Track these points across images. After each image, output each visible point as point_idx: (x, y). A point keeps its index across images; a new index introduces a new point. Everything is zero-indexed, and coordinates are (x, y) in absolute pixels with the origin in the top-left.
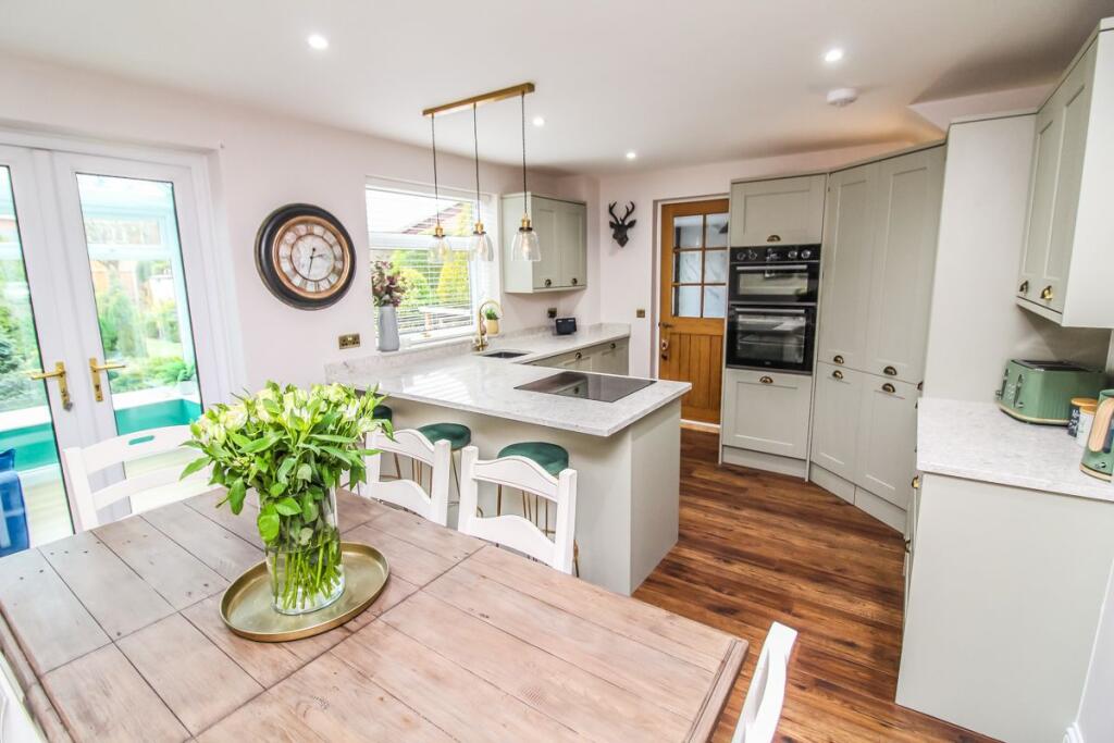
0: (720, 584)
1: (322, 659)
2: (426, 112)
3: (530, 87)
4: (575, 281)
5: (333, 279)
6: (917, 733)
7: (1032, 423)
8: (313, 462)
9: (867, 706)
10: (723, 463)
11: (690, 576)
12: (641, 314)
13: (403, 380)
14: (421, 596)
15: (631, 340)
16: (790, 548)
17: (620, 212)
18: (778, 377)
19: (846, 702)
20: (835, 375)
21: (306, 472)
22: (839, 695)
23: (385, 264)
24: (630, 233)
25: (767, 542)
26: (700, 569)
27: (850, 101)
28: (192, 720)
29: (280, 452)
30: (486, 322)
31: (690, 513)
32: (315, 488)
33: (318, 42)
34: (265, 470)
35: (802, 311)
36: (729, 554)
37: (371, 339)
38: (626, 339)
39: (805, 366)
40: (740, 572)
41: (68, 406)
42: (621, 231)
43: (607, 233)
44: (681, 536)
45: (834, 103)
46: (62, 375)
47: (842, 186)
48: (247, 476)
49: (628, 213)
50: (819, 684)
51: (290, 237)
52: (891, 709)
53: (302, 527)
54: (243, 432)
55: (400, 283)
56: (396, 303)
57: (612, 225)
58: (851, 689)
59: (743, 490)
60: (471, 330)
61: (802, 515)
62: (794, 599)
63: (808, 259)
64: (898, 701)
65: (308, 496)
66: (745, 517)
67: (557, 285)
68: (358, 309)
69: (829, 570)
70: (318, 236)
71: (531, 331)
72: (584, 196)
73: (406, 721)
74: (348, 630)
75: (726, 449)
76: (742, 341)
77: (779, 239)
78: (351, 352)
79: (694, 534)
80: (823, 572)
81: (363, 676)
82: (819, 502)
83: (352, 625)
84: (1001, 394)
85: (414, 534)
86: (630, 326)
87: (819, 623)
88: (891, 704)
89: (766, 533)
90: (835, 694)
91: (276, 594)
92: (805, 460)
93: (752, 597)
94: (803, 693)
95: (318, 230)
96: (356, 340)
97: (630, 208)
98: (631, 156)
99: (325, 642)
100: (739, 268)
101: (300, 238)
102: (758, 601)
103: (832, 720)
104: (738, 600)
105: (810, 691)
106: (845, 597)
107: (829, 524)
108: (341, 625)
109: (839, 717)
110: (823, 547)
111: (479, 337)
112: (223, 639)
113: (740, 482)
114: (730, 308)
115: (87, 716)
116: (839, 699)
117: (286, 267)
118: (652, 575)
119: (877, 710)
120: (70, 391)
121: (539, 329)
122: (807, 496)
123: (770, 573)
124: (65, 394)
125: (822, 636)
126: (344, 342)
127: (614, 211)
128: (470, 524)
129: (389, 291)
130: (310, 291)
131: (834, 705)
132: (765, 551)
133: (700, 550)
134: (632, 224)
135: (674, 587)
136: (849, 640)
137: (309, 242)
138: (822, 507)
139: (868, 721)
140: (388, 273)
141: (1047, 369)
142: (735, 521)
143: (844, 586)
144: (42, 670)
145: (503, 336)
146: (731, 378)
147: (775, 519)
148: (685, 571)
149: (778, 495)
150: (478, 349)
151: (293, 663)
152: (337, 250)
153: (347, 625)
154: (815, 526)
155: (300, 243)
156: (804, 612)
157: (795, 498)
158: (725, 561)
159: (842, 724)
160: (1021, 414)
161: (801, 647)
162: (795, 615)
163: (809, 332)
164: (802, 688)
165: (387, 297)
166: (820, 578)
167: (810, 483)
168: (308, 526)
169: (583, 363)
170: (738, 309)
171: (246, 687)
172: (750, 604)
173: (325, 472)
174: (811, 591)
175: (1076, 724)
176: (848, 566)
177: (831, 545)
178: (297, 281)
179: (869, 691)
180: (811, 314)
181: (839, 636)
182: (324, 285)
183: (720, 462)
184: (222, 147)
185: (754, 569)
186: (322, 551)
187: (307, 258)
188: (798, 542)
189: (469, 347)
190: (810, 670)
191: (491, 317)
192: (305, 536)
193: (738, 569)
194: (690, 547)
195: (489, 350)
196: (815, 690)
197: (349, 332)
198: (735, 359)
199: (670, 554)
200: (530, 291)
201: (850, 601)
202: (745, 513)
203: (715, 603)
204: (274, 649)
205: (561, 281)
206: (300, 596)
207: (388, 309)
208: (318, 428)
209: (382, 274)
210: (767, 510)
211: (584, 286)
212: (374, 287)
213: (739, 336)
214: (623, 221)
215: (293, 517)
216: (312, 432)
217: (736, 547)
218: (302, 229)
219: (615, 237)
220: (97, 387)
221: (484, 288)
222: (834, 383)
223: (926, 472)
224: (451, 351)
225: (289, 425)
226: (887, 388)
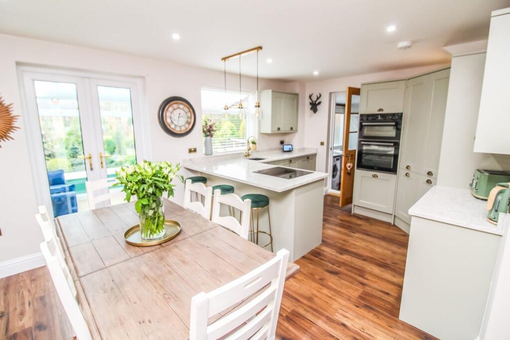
0: (334, 262)
1: (151, 253)
2: (223, 59)
3: (260, 48)
4: (292, 128)
5: (187, 126)
6: (404, 332)
7: (482, 199)
8: (154, 187)
9: (386, 318)
10: (354, 213)
11: (322, 258)
12: (322, 144)
13: (214, 168)
14: (190, 239)
15: (317, 156)
16: (372, 251)
17: (314, 98)
18: (380, 175)
19: (375, 315)
20: (406, 175)
21: (151, 190)
22: (373, 312)
23: (208, 120)
24: (318, 107)
25: (363, 248)
26: (328, 255)
27: (409, 47)
28: (107, 264)
29: (143, 182)
30: (251, 145)
31: (330, 232)
32: (153, 196)
33: (176, 37)
34: (137, 188)
35: (392, 144)
36: (343, 251)
37: (201, 150)
38: (315, 155)
39: (393, 170)
40: (345, 258)
41: (92, 169)
42: (314, 106)
43: (308, 107)
44: (323, 241)
45: (401, 48)
46: (90, 158)
47: (413, 86)
48: (131, 190)
49: (318, 98)
50: (366, 307)
51: (171, 109)
52: (396, 321)
53: (149, 210)
54: (132, 175)
55: (214, 128)
56: (211, 136)
57: (311, 104)
58: (380, 311)
59: (360, 225)
60: (244, 149)
61: (383, 238)
62: (367, 272)
63: (396, 120)
64: (400, 318)
65: (151, 198)
66: (357, 238)
67: (283, 130)
68: (197, 138)
69: (389, 262)
70: (181, 109)
71: (271, 150)
72: (297, 91)
73: (169, 272)
75: (356, 207)
76: (365, 158)
77: (383, 110)
78: (193, 155)
79: (329, 241)
80: (384, 263)
81: (162, 259)
82: (396, 234)
83: (163, 245)
84: (471, 185)
85: (195, 220)
86: (317, 149)
87: (375, 283)
88: (397, 319)
89: (363, 244)
90: (372, 311)
91: (142, 234)
92: (392, 215)
93: (347, 269)
94: (357, 308)
95: (181, 106)
96: (195, 150)
97: (319, 96)
98: (316, 73)
99: (153, 248)
100: (363, 124)
101: (174, 109)
102: (351, 271)
103: (367, 321)
104: (341, 269)
105: (361, 309)
106: (392, 275)
107: (395, 243)
108: (160, 244)
109: (370, 320)
110: (390, 253)
111: (247, 151)
112: (123, 244)
113: (359, 222)
114: (360, 142)
115: (79, 259)
116: (372, 313)
117: (169, 121)
118: (305, 255)
121: (275, 149)
122: (391, 231)
123: (359, 260)
124: (91, 165)
125: (374, 288)
126: (190, 151)
127: (312, 98)
128: (217, 219)
129: (209, 131)
130: (177, 130)
131: (370, 315)
132: (360, 252)
133: (330, 247)
134: (319, 103)
135: (313, 261)
136: (387, 291)
137: (178, 111)
138: (395, 236)
139: (384, 324)
140: (209, 124)
141: (490, 174)
142: (351, 238)
143: (394, 270)
144: (69, 246)
145: (258, 151)
146: (359, 174)
147: (370, 239)
148: (320, 255)
149: (375, 229)
150: (246, 156)
151: (142, 252)
152: (189, 114)
153: (162, 245)
154: (389, 244)
155: (175, 112)
156: (370, 278)
157: (383, 231)
158: (340, 254)
159: (371, 323)
160: (476, 194)
161: (363, 291)
162: (365, 278)
163: (396, 157)
164: (358, 307)
165: (208, 133)
166: (383, 265)
167: (394, 225)
168: (151, 209)
169: (292, 165)
170: (362, 143)
171: (126, 257)
172: (346, 272)
173: (157, 191)
174: (376, 270)
175: (478, 338)
176: (398, 262)
177: (394, 253)
178: (173, 126)
179: (390, 314)
180: (397, 145)
181: (383, 290)
182: (183, 128)
183: (352, 213)
184: (147, 75)
185: (353, 258)
186: (157, 219)
187: (177, 117)
188: (378, 249)
189: (243, 155)
190: (364, 301)
191: (254, 143)
192: (151, 213)
193: (345, 257)
194: (326, 246)
195: (251, 157)
196: (363, 309)
197: (192, 147)
198: (361, 166)
199: (316, 248)
200: (269, 132)
201: (394, 276)
202: (357, 235)
203: (330, 270)
204: (137, 248)
205: (285, 128)
206: (149, 233)
207: (209, 138)
208: (154, 175)
209: (206, 124)
210: (368, 235)
211: (296, 131)
212: (203, 130)
213: (364, 155)
214: (316, 102)
215: (146, 205)
216: (152, 176)
217: (347, 248)
218: (175, 106)
219: (311, 109)
220: (102, 163)
221: (251, 131)
222: (405, 178)
223: (413, 216)
224: (235, 157)
225: (144, 173)
226: (429, 182)
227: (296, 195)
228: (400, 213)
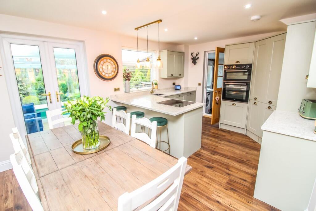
0: (210, 160)
1: (90, 159)
2: (135, 29)
3: (161, 21)
4: (180, 75)
5: (113, 73)
6: (258, 206)
7: (307, 119)
8: (91, 114)
9: (245, 197)
10: (220, 128)
12: (199, 84)
13: (131, 100)
14: (116, 149)
16: (234, 153)
17: (194, 55)
18: (238, 104)
19: (238, 195)
20: (254, 103)
21: (89, 116)
22: (237, 193)
23: (127, 70)
24: (197, 61)
25: (228, 151)
26: (205, 156)
27: (258, 19)
28: (60, 167)
29: (83, 110)
30: (154, 86)
31: (206, 141)
32: (91, 120)
33: (104, 13)
34: (79, 115)
35: (245, 84)
36: (214, 153)
37: (122, 90)
38: (195, 92)
39: (246, 101)
40: (217, 158)
41: (51, 102)
42: (194, 61)
43: (190, 61)
44: (202, 147)
45: (253, 21)
46: (50, 95)
47: (259, 46)
48: (76, 116)
49: (197, 55)
50: (232, 189)
51: (102, 62)
52: (252, 199)
53: (88, 129)
54: (75, 106)
55: (131, 75)
56: (129, 80)
57: (192, 59)
58: (241, 192)
59: (225, 136)
60: (150, 88)
61: (240, 144)
62: (231, 166)
63: (248, 68)
64: (254, 197)
65: (89, 122)
66: (223, 144)
67: (174, 76)
68: (119, 81)
69: (244, 160)
70: (109, 62)
71: (167, 89)
72: (183, 50)
73: (103, 172)
74: (97, 154)
75: (221, 124)
76: (227, 93)
77: (239, 62)
78: (117, 92)
79: (206, 147)
80: (242, 160)
81: (97, 163)
82: (247, 141)
83: (98, 153)
84: (299, 110)
85: (120, 135)
86: (196, 88)
87: (237, 174)
88: (252, 197)
89: (228, 148)
90: (236, 192)
91: (83, 145)
92: (245, 129)
93: (218, 164)
94: (226, 191)
95: (109, 61)
96: (119, 89)
97: (197, 54)
98: (196, 38)
99: (91, 155)
100: (227, 71)
101: (104, 63)
102: (220, 166)
103: (232, 198)
104: (214, 165)
105: (228, 191)
106: (247, 168)
107: (248, 147)
108: (96, 153)
109: (235, 198)
110: (244, 153)
111: (152, 90)
112: (71, 153)
113: (224, 134)
114: (224, 83)
115: (40, 164)
116: (236, 194)
117: (101, 70)
118: (191, 156)
119: (247, 198)
120: (51, 99)
121: (170, 88)
122: (244, 139)
123: (226, 159)
124: (50, 99)
125: (236, 177)
126: (115, 90)
127: (193, 55)
128: (134, 135)
129: (127, 77)
130: (107, 76)
131: (235, 195)
132: (226, 153)
133: (206, 151)
134: (198, 58)
135: (196, 160)
136: (245, 179)
137: (107, 64)
138: (247, 142)
139: (243, 200)
140: (127, 72)
141: (313, 102)
142: (219, 144)
143: (248, 165)
144: (34, 155)
145: (159, 90)
146: (224, 103)
147: (232, 145)
148: (201, 156)
149: (234, 138)
150: (151, 93)
151: (83, 159)
152: (114, 66)
153: (97, 153)
154: (244, 148)
156: (233, 170)
157: (240, 140)
158: (213, 154)
159: (235, 200)
160: (303, 116)
161: (229, 179)
162: (230, 171)
163: (248, 92)
164: (226, 189)
165: (127, 78)
166: (241, 162)
167: (246, 136)
168: (90, 129)
169: (180, 98)
170: (226, 83)
171: (73, 162)
172: (217, 166)
173: (93, 116)
174: (237, 165)
175: (307, 210)
176: (251, 159)
177: (247, 153)
178: (104, 74)
179: (248, 194)
180: (248, 85)
181: (242, 178)
182: (110, 75)
183: (219, 128)
184: (86, 40)
185: (221, 157)
186: (94, 135)
187: (107, 68)
188: (237, 151)
189: (149, 92)
190: (230, 185)
191: (156, 84)
192: (89, 131)
193: (216, 157)
194: (204, 150)
195: (155, 93)
196: (230, 191)
197: (117, 87)
198: (225, 98)
199: (198, 151)
200: (166, 77)
201: (248, 169)
202: (223, 142)
203: (207, 165)
204: (80, 155)
205: (176, 74)
206: (88, 145)
207: (127, 81)
208: (91, 106)
209: (126, 72)
210: (230, 142)
211: (183, 76)
212: (124, 76)
213: (227, 91)
214: (195, 58)
215: (86, 126)
216: (90, 107)
217: (217, 151)
218: (105, 60)
219: (192, 62)
220: (58, 98)
221: (155, 77)
222: (254, 105)
223: (264, 130)
224: (144, 94)
225: (84, 105)
226: (269, 108)
227: (185, 118)
228: (250, 128)
